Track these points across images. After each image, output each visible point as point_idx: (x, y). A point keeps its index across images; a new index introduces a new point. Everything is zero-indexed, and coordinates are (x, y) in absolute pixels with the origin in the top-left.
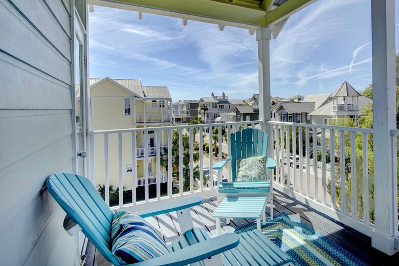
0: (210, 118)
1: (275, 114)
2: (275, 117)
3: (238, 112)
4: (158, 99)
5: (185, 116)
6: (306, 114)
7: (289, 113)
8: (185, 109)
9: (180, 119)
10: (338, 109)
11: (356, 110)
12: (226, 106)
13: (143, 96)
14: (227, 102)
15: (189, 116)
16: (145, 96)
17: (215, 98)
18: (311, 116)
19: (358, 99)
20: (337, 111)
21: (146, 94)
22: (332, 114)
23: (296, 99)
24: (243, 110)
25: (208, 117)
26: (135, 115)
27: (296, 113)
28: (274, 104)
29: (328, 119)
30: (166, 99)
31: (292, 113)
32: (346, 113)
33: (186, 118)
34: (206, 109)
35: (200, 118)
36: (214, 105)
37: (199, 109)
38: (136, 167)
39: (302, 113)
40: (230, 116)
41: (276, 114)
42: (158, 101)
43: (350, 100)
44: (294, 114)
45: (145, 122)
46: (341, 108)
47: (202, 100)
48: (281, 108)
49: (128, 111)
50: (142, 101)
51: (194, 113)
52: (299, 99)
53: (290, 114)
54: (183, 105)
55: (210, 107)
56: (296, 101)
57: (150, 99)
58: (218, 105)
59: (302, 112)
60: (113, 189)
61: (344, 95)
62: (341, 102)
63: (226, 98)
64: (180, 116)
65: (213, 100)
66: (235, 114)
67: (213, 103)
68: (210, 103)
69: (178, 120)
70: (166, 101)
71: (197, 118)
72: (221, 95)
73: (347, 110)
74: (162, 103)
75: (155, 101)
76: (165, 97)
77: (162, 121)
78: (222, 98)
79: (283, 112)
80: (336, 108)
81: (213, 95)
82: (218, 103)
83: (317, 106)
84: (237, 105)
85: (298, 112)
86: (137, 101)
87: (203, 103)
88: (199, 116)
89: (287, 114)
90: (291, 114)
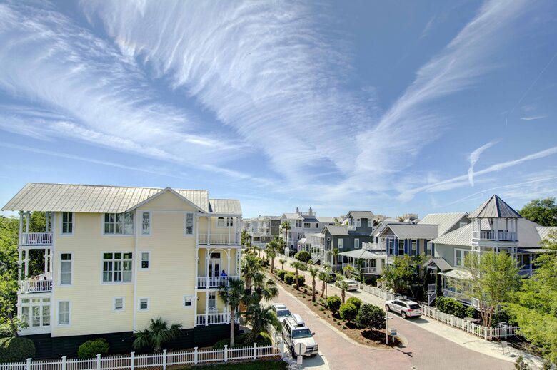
0: (293, 238)
1: (377, 238)
2: (377, 242)
3: (327, 233)
4: (225, 215)
5: (265, 234)
6: (426, 241)
7: (399, 238)
8: (265, 227)
9: (258, 238)
10: (481, 237)
11: (513, 239)
12: (313, 224)
13: (208, 211)
14: (314, 220)
15: (270, 235)
16: (211, 211)
17: (300, 214)
18: (433, 244)
19: (516, 223)
20: (479, 239)
21: (213, 208)
22: (471, 243)
23: (407, 218)
24: (334, 231)
25: (290, 237)
26: (197, 234)
27: (410, 240)
28: (376, 224)
29: (463, 251)
30: (235, 215)
31: (404, 238)
32: (497, 243)
33: (266, 237)
34: (288, 228)
35: (281, 239)
36: (299, 223)
37: (281, 227)
38: (196, 300)
39: (418, 240)
40: (317, 237)
41: (380, 239)
42: (225, 218)
43: (501, 224)
44: (406, 240)
45: (209, 243)
46: (486, 235)
47: (284, 216)
48: (388, 231)
49: (189, 229)
50: (207, 218)
51: (276, 231)
52: (412, 219)
53: (400, 240)
54: (263, 222)
55: (293, 226)
56: (407, 221)
57: (216, 215)
58: (303, 223)
59: (420, 238)
60: (166, 326)
61: (493, 216)
62: (486, 225)
63: (313, 215)
64: (260, 234)
65: (297, 217)
66: (324, 236)
67: (297, 221)
68: (294, 220)
69: (257, 239)
70: (235, 218)
71: (277, 238)
72: (308, 211)
73: (497, 239)
74: (230, 220)
75: (222, 218)
76: (235, 213)
77: (229, 244)
78: (308, 214)
79: (390, 237)
80: (479, 235)
81: (297, 210)
82: (304, 220)
83: (442, 230)
84: (326, 223)
85: (413, 238)
86: (200, 217)
87: (286, 220)
88: (281, 236)
89: (397, 240)
90: (403, 240)
